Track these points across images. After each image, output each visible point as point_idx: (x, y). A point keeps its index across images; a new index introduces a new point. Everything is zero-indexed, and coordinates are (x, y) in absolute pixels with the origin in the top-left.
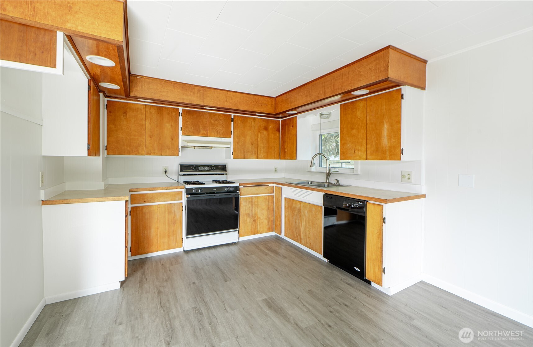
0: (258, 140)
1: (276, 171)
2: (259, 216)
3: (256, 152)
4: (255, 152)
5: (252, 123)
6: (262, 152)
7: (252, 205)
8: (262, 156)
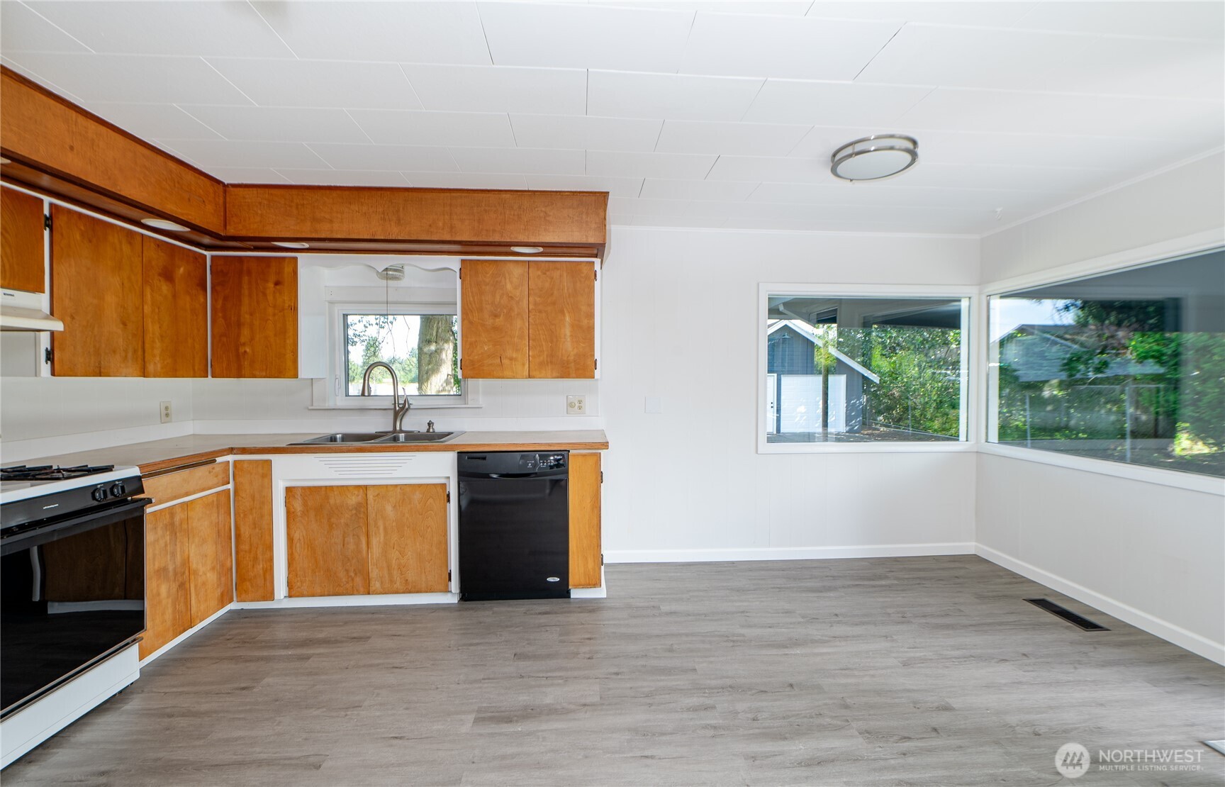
0: (145, 311)
1: (167, 415)
2: (194, 566)
3: (140, 353)
4: (135, 351)
5: (121, 249)
6: (157, 352)
7: (173, 533)
8: (159, 366)
